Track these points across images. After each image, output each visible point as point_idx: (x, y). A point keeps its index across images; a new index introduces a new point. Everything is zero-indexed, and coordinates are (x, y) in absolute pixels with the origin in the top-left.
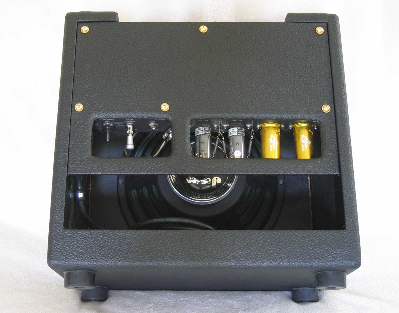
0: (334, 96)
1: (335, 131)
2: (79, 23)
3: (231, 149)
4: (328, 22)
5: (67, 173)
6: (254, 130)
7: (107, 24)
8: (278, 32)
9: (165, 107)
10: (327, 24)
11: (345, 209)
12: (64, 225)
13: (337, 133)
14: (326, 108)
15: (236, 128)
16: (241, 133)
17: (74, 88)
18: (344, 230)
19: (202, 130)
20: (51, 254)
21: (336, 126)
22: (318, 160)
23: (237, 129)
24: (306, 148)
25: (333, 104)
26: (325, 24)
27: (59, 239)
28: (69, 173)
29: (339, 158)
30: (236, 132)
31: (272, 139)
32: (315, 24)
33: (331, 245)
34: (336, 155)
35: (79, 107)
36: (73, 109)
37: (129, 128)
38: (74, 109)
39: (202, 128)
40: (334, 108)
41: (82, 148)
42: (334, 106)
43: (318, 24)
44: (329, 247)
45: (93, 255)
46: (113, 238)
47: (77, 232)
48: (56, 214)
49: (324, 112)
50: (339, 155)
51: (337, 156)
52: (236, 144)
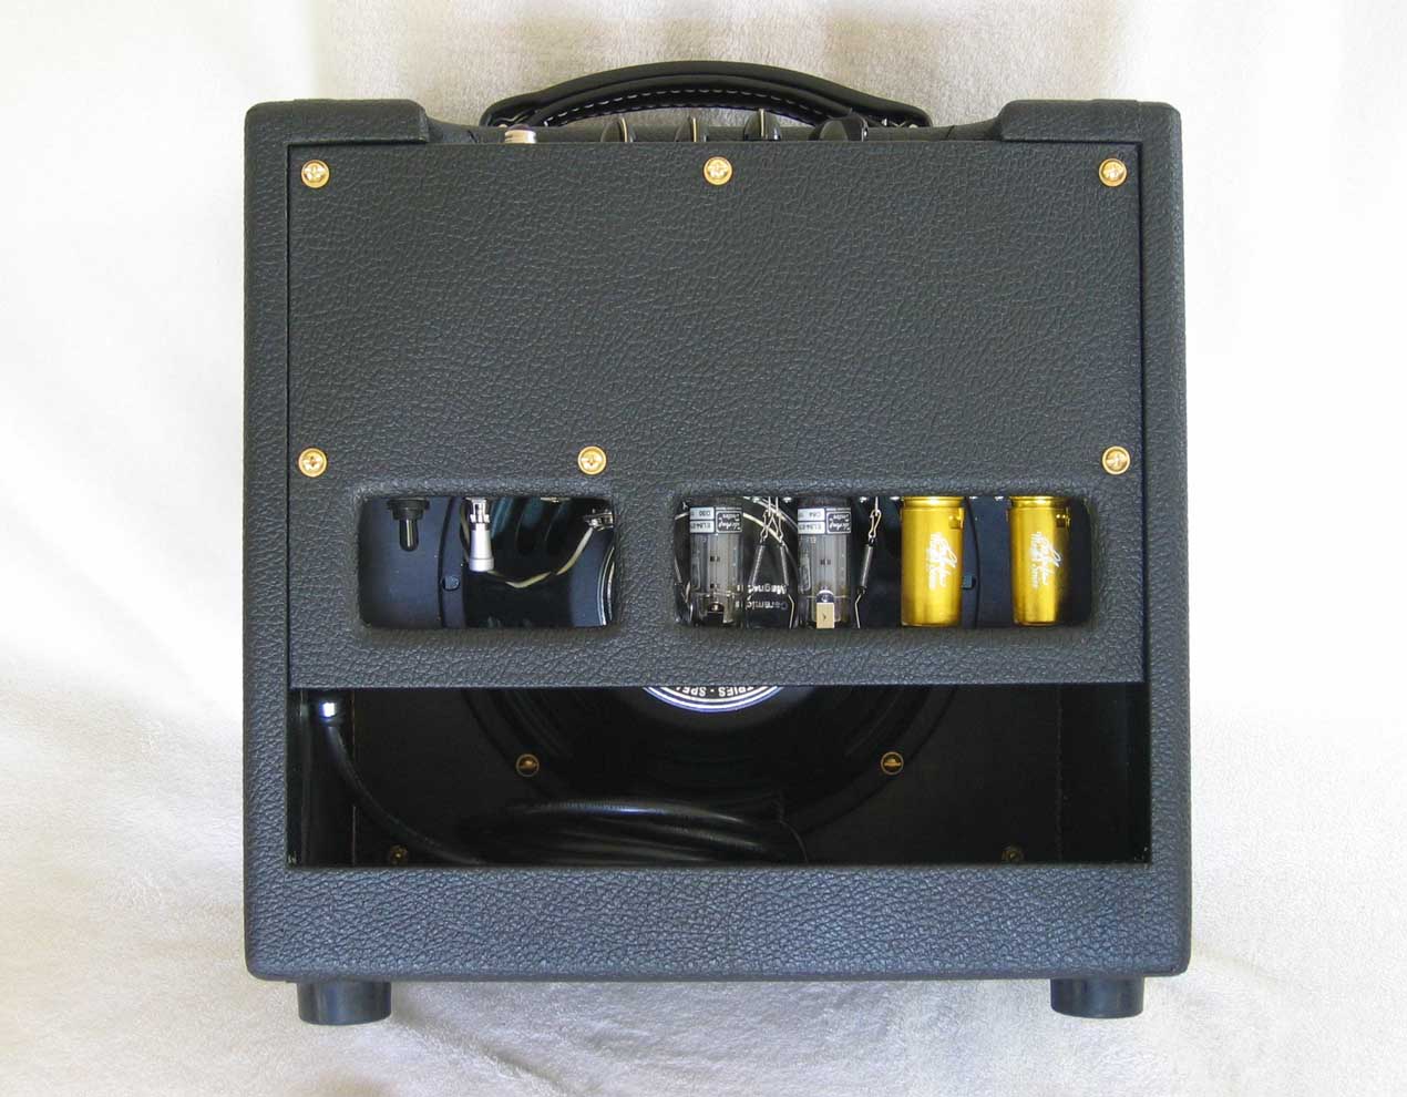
0: (1143, 417)
1: (1140, 538)
2: (291, 147)
3: (805, 576)
4: (1140, 140)
5: (289, 684)
6: (879, 508)
7: (388, 151)
8: (971, 179)
9: (592, 461)
10: (1140, 147)
11: (1154, 800)
12: (290, 852)
13: (1145, 544)
14: (1117, 460)
15: (822, 510)
16: (839, 526)
17: (291, 394)
18: (1146, 865)
19: (712, 517)
20: (255, 945)
21: (1145, 521)
22: (1080, 635)
23: (826, 512)
24: (1044, 578)
25: (1140, 445)
26: (1134, 147)
27: (276, 896)
28: (293, 685)
29: (1145, 627)
30: (823, 524)
31: (938, 549)
32: (1099, 147)
33: (1103, 912)
34: (1137, 617)
35: (312, 463)
36: (292, 467)
37: (477, 507)
38: (297, 466)
39: (712, 509)
40: (1141, 461)
41: (330, 601)
42: (1144, 451)
43: (1107, 147)
44: (1097, 917)
45: (383, 945)
46: (442, 895)
47: (332, 875)
48: (263, 820)
49: (1109, 474)
50: (1146, 619)
51: (1141, 622)
52: (822, 562)
